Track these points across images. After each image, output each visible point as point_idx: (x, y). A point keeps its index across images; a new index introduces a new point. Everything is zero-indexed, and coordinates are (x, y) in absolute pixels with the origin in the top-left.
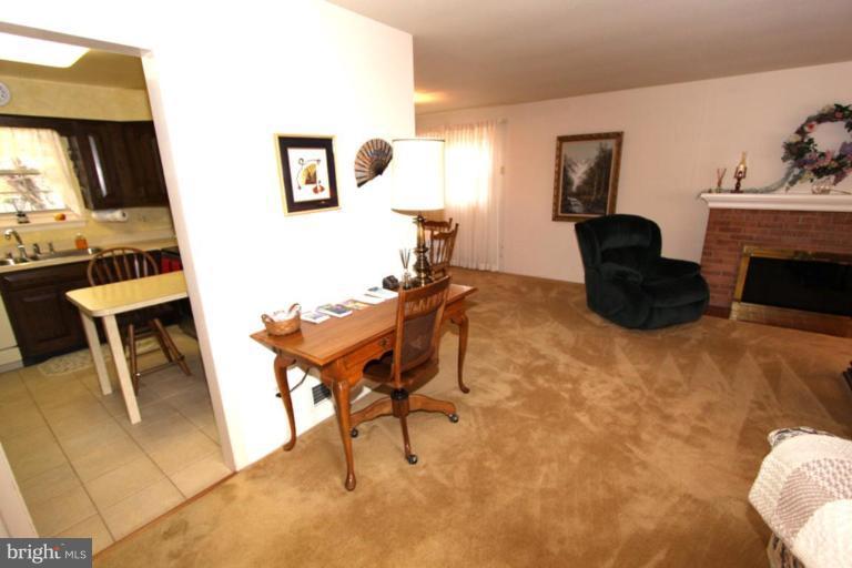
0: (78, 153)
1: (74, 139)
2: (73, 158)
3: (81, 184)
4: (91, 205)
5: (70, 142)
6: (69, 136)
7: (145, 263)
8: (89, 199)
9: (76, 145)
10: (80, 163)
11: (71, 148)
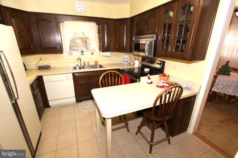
0: (101, 31)
1: (100, 26)
2: (99, 33)
3: (100, 42)
4: (101, 50)
5: (99, 27)
6: (98, 25)
7: (120, 79)
8: (101, 48)
9: (101, 28)
10: (101, 34)
11: (99, 30)
